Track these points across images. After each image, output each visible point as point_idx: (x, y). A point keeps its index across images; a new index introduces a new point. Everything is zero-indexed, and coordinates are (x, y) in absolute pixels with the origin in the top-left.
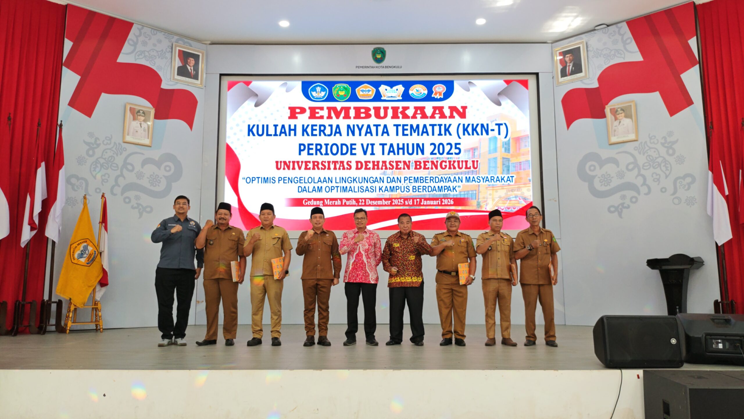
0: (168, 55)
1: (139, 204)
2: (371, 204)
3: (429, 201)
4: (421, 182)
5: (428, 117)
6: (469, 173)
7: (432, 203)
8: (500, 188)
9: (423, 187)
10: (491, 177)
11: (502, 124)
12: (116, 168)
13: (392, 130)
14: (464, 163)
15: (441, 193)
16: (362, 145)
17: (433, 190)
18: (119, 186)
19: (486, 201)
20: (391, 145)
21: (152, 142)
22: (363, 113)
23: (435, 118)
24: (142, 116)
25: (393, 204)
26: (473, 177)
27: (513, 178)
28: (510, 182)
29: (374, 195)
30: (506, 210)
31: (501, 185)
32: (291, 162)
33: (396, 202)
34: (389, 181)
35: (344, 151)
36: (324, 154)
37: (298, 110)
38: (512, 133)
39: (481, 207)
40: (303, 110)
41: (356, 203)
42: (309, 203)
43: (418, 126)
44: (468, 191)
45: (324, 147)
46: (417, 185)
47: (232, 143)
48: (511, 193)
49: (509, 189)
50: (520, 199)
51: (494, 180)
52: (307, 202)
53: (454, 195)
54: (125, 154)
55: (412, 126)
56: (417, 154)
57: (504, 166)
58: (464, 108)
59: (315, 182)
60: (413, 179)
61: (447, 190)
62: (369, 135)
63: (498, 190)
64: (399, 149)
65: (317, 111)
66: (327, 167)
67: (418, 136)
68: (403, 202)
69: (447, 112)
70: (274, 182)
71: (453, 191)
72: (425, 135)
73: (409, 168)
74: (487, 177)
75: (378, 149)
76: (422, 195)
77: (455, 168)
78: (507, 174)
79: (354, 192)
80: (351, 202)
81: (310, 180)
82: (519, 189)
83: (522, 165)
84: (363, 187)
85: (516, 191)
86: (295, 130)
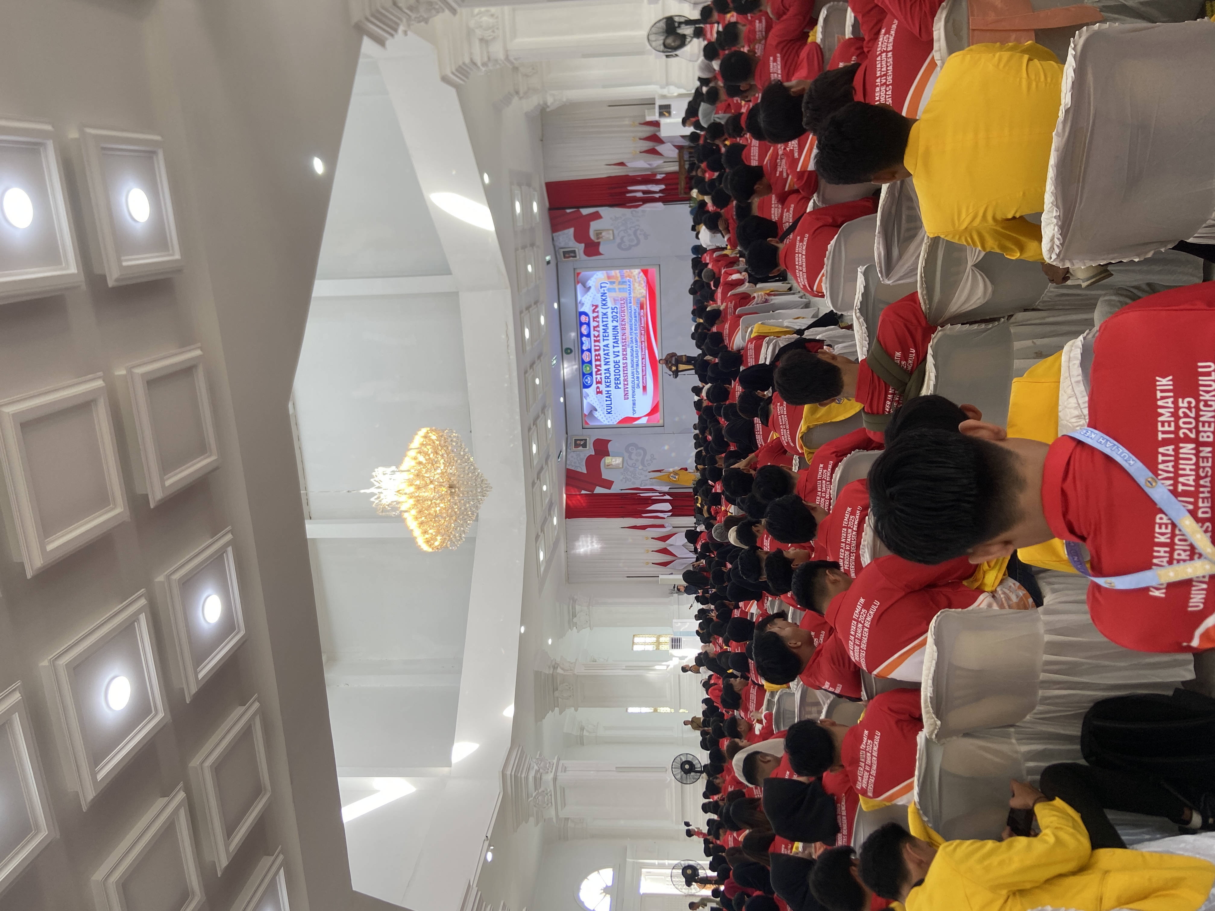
0: (578, 452)
2: (644, 352)
3: (642, 322)
5: (598, 324)
6: (627, 302)
9: (634, 326)
10: (628, 291)
11: (601, 286)
12: (635, 469)
13: (606, 343)
14: (622, 305)
15: (637, 316)
16: (614, 357)
17: (636, 320)
19: (641, 293)
21: (620, 457)
22: (598, 358)
23: (599, 321)
24: (609, 461)
26: (629, 300)
27: (628, 280)
28: (631, 281)
29: (640, 351)
30: (645, 282)
31: (632, 286)
32: (624, 392)
33: (643, 339)
34: (632, 343)
37: (598, 390)
38: (605, 281)
39: (644, 295)
44: (636, 302)
46: (634, 329)
47: (616, 421)
49: (635, 281)
50: (640, 276)
51: (630, 289)
56: (618, 329)
57: (622, 284)
58: (593, 306)
59: (634, 380)
60: (630, 331)
61: (636, 313)
62: (609, 354)
63: (636, 287)
64: (616, 339)
65: (598, 381)
66: (626, 374)
67: (609, 329)
68: (643, 336)
71: (636, 310)
72: (608, 325)
75: (616, 349)
76: (639, 326)
77: (624, 310)
79: (639, 360)
80: (644, 362)
81: (633, 383)
83: (622, 275)
84: (636, 356)
85: (635, 278)
86: (608, 391)
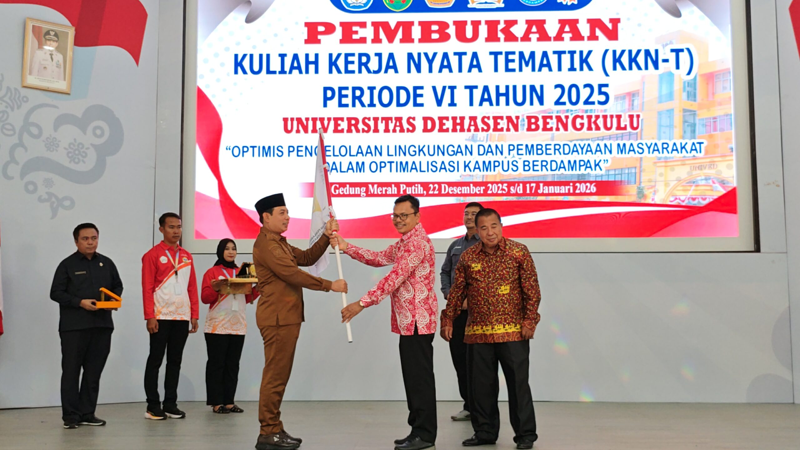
1: (50, 195)
2: (451, 193)
3: (552, 187)
4: (537, 154)
5: (550, 38)
6: (624, 137)
7: (557, 189)
8: (679, 163)
9: (542, 161)
10: (663, 144)
11: (682, 50)
12: (11, 132)
13: (486, 61)
14: (615, 120)
15: (574, 172)
16: (434, 88)
17: (560, 167)
18: (17, 163)
19: (655, 186)
20: (486, 89)
21: (70, 85)
22: (435, 32)
23: (562, 39)
24: (54, 41)
25: (489, 192)
26: (632, 145)
27: (702, 145)
28: (697, 152)
30: (689, 202)
31: (680, 157)
32: (310, 119)
33: (494, 189)
34: (482, 152)
35: (403, 100)
36: (366, 105)
37: (321, 29)
38: (700, 66)
39: (645, 196)
40: (330, 28)
41: (424, 190)
42: (341, 191)
43: (532, 54)
44: (622, 169)
45: (367, 93)
46: (531, 158)
47: (207, 86)
48: (698, 172)
49: (695, 165)
50: (714, 183)
51: (668, 149)
52: (339, 189)
53: (596, 176)
54: (26, 107)
55: (521, 54)
56: (532, 104)
57: (686, 124)
58: (615, 22)
59: (352, 154)
60: (524, 147)
61: (585, 167)
62: (445, 70)
63: (676, 167)
64: (498, 95)
65: (355, 28)
66: (372, 128)
67: (533, 73)
68: (506, 189)
69: (584, 29)
70: (280, 154)
71: (595, 170)
72: (545, 69)
73: (516, 129)
74: (656, 144)
75: (462, 95)
76: (539, 176)
77: (598, 128)
78: (691, 139)
79: (421, 171)
80: (415, 190)
81: (343, 151)
82: (712, 165)
83: (718, 123)
84: (436, 163)
85: (707, 168)
86: (316, 63)
